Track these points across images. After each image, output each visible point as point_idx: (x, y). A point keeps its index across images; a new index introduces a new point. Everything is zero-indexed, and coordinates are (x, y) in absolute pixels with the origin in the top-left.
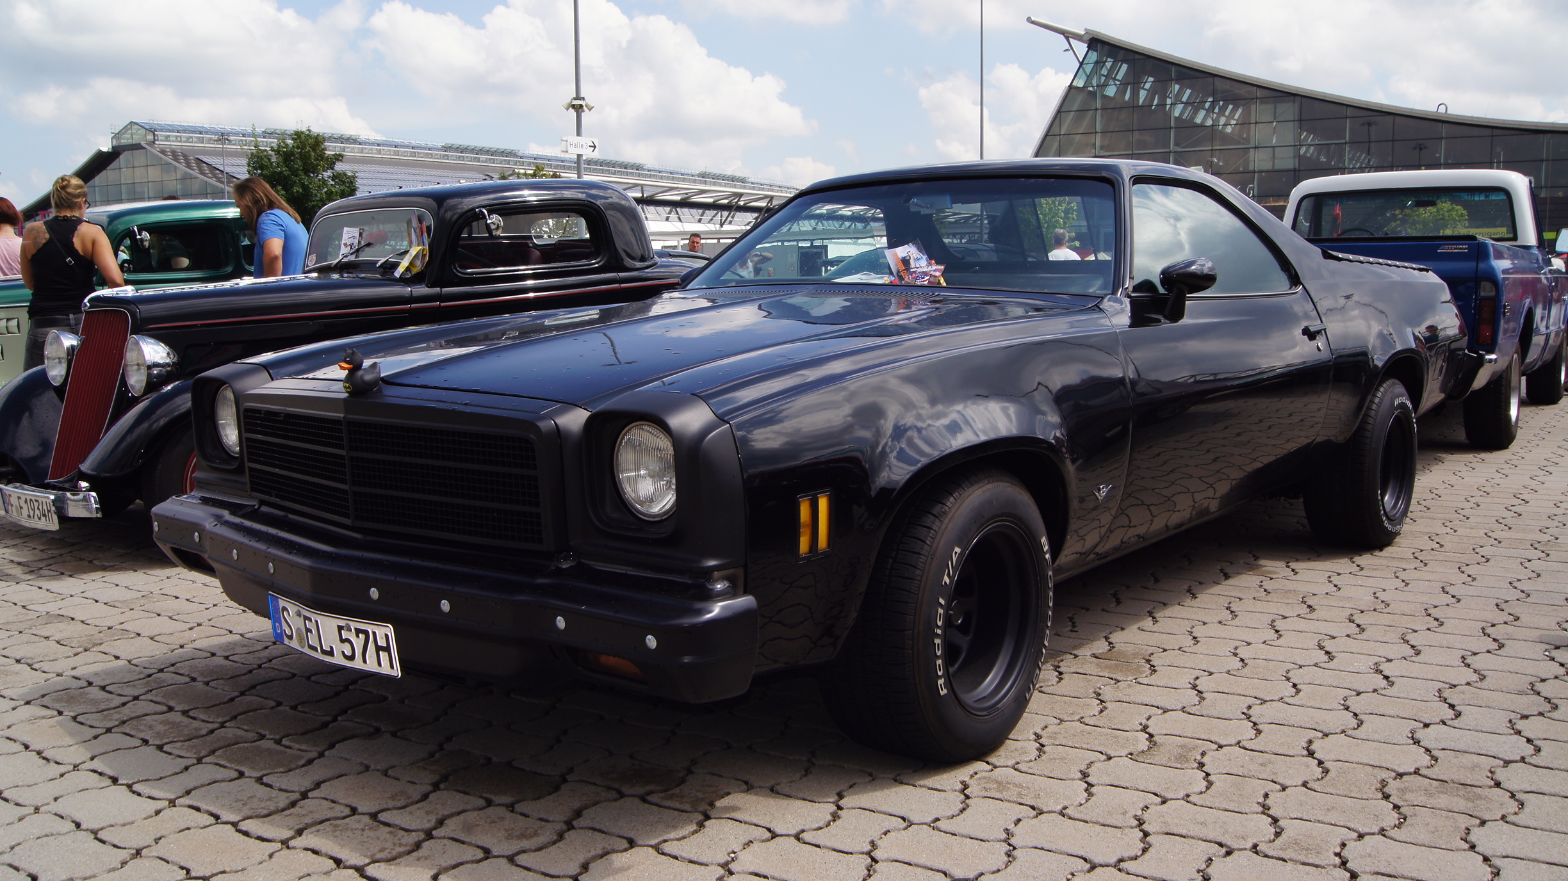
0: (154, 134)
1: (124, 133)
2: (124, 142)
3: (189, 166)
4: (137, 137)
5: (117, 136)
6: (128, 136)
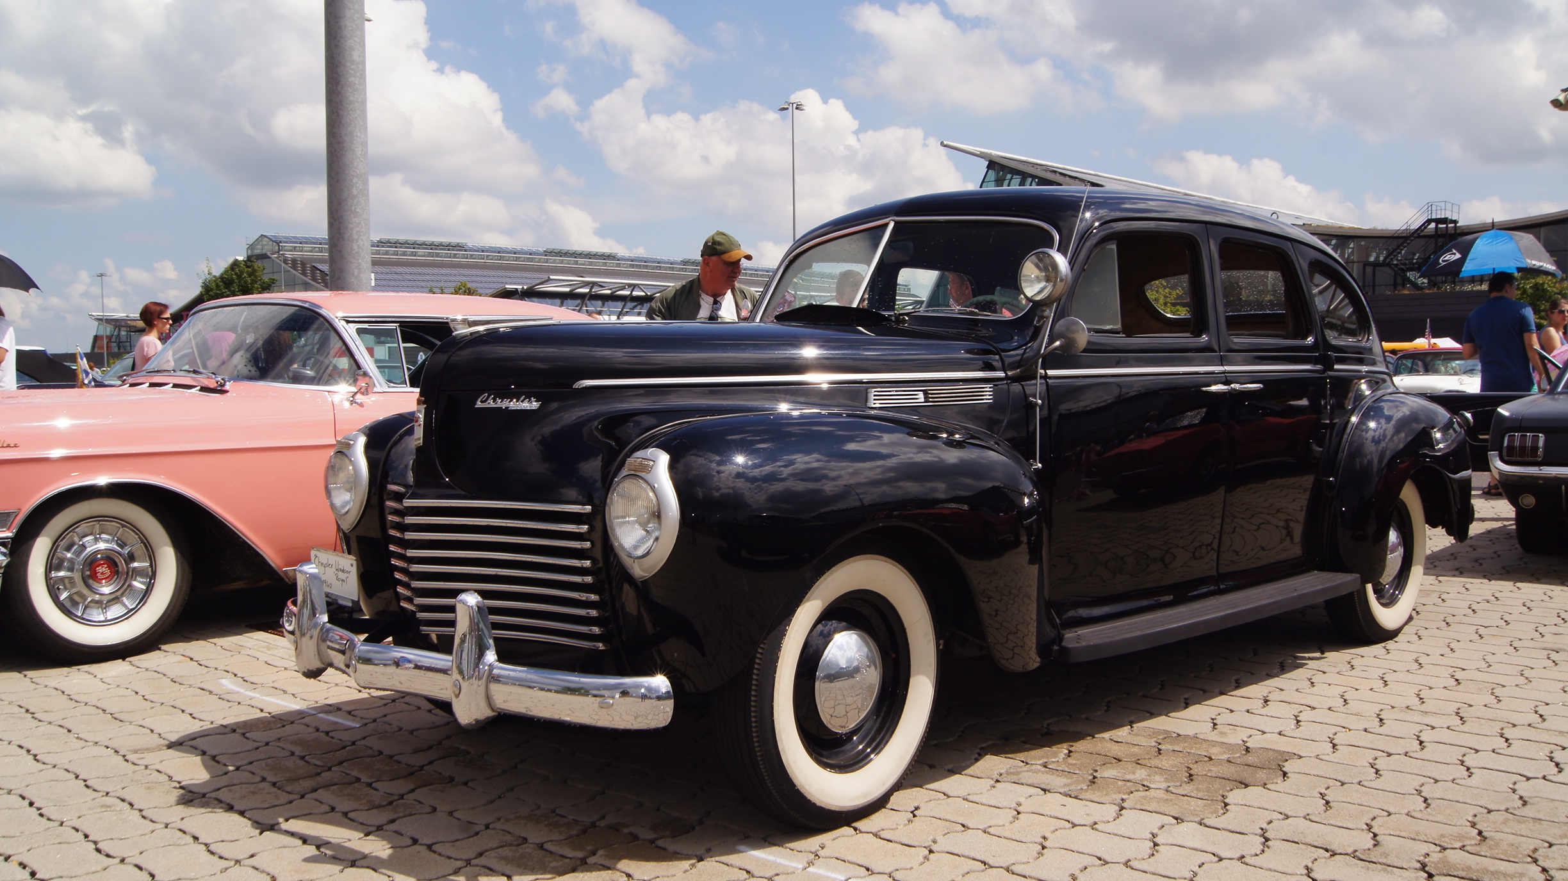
0: (279, 246)
1: (257, 245)
2: (257, 252)
3: (304, 273)
4: (268, 248)
5: (251, 247)
6: (259, 247)
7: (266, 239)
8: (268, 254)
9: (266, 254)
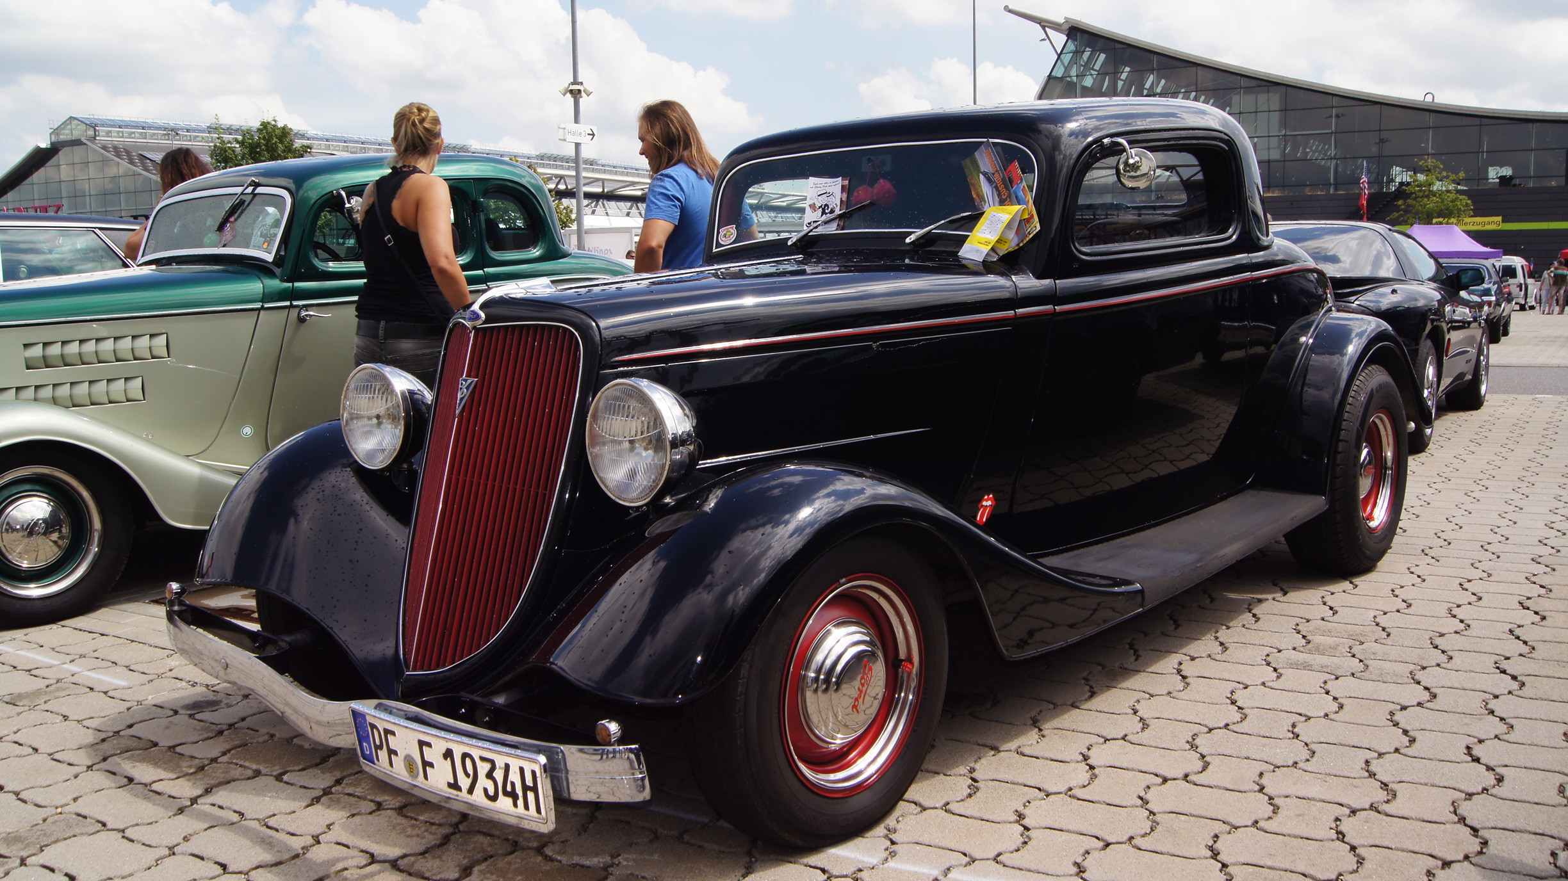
0: (95, 129)
1: (63, 129)
2: (63, 138)
3: (132, 162)
4: (77, 132)
5: (56, 131)
6: (67, 132)
7: (76, 122)
8: (83, 139)
9: (80, 140)
